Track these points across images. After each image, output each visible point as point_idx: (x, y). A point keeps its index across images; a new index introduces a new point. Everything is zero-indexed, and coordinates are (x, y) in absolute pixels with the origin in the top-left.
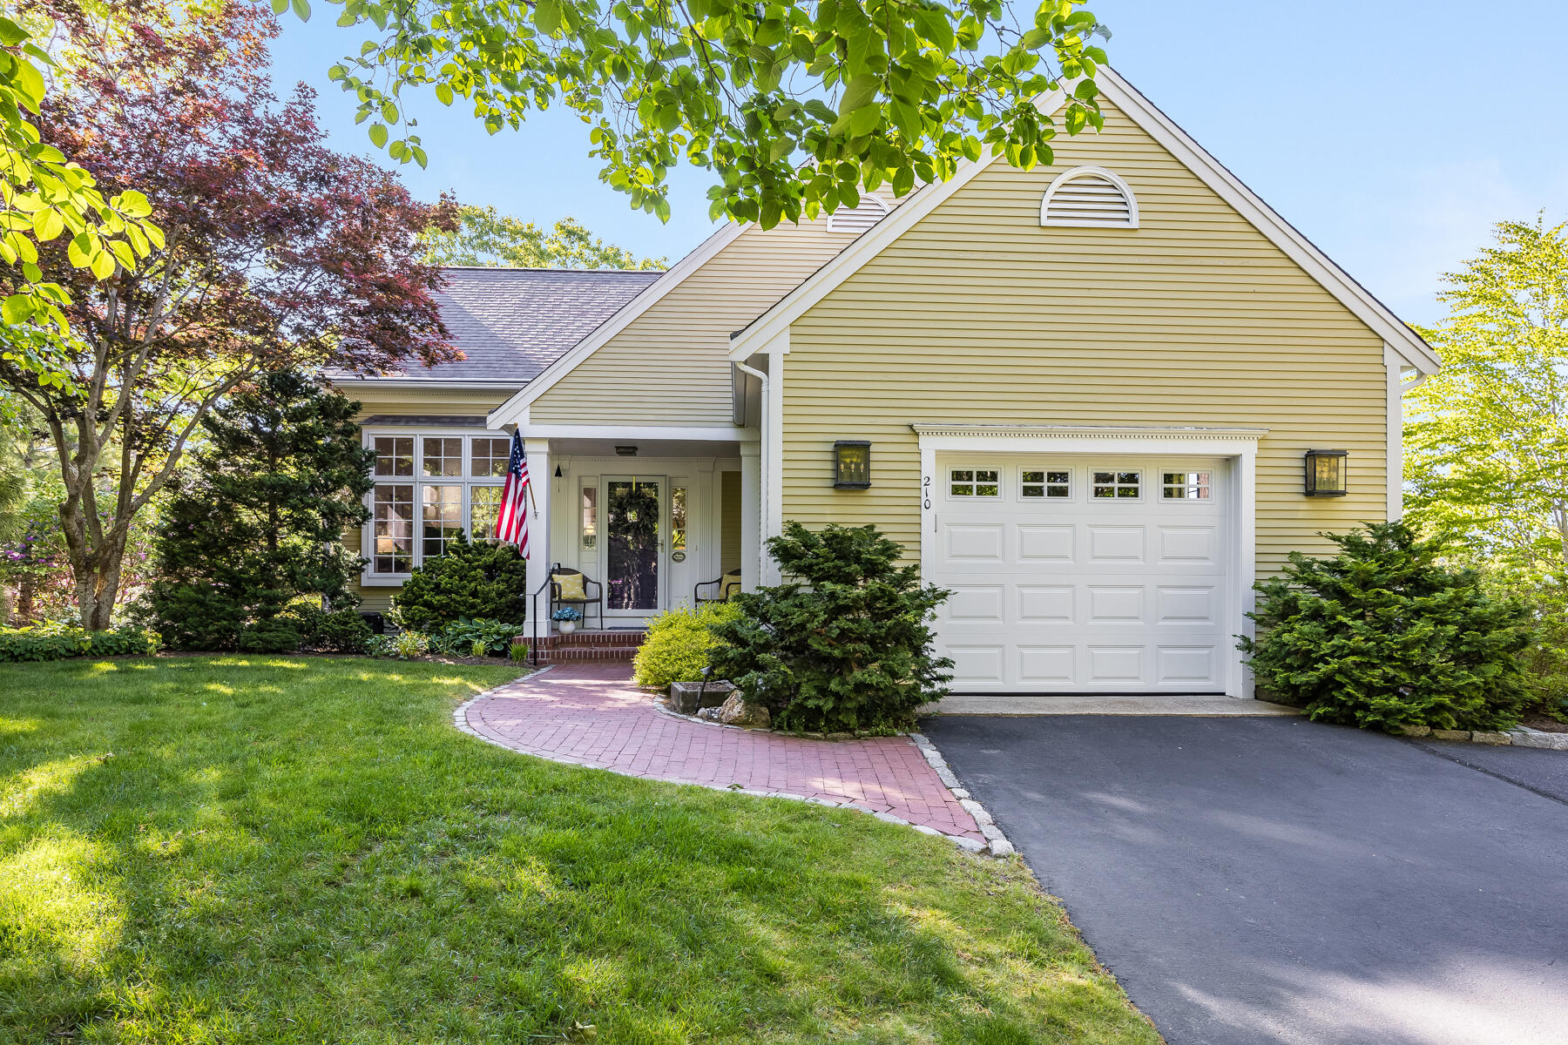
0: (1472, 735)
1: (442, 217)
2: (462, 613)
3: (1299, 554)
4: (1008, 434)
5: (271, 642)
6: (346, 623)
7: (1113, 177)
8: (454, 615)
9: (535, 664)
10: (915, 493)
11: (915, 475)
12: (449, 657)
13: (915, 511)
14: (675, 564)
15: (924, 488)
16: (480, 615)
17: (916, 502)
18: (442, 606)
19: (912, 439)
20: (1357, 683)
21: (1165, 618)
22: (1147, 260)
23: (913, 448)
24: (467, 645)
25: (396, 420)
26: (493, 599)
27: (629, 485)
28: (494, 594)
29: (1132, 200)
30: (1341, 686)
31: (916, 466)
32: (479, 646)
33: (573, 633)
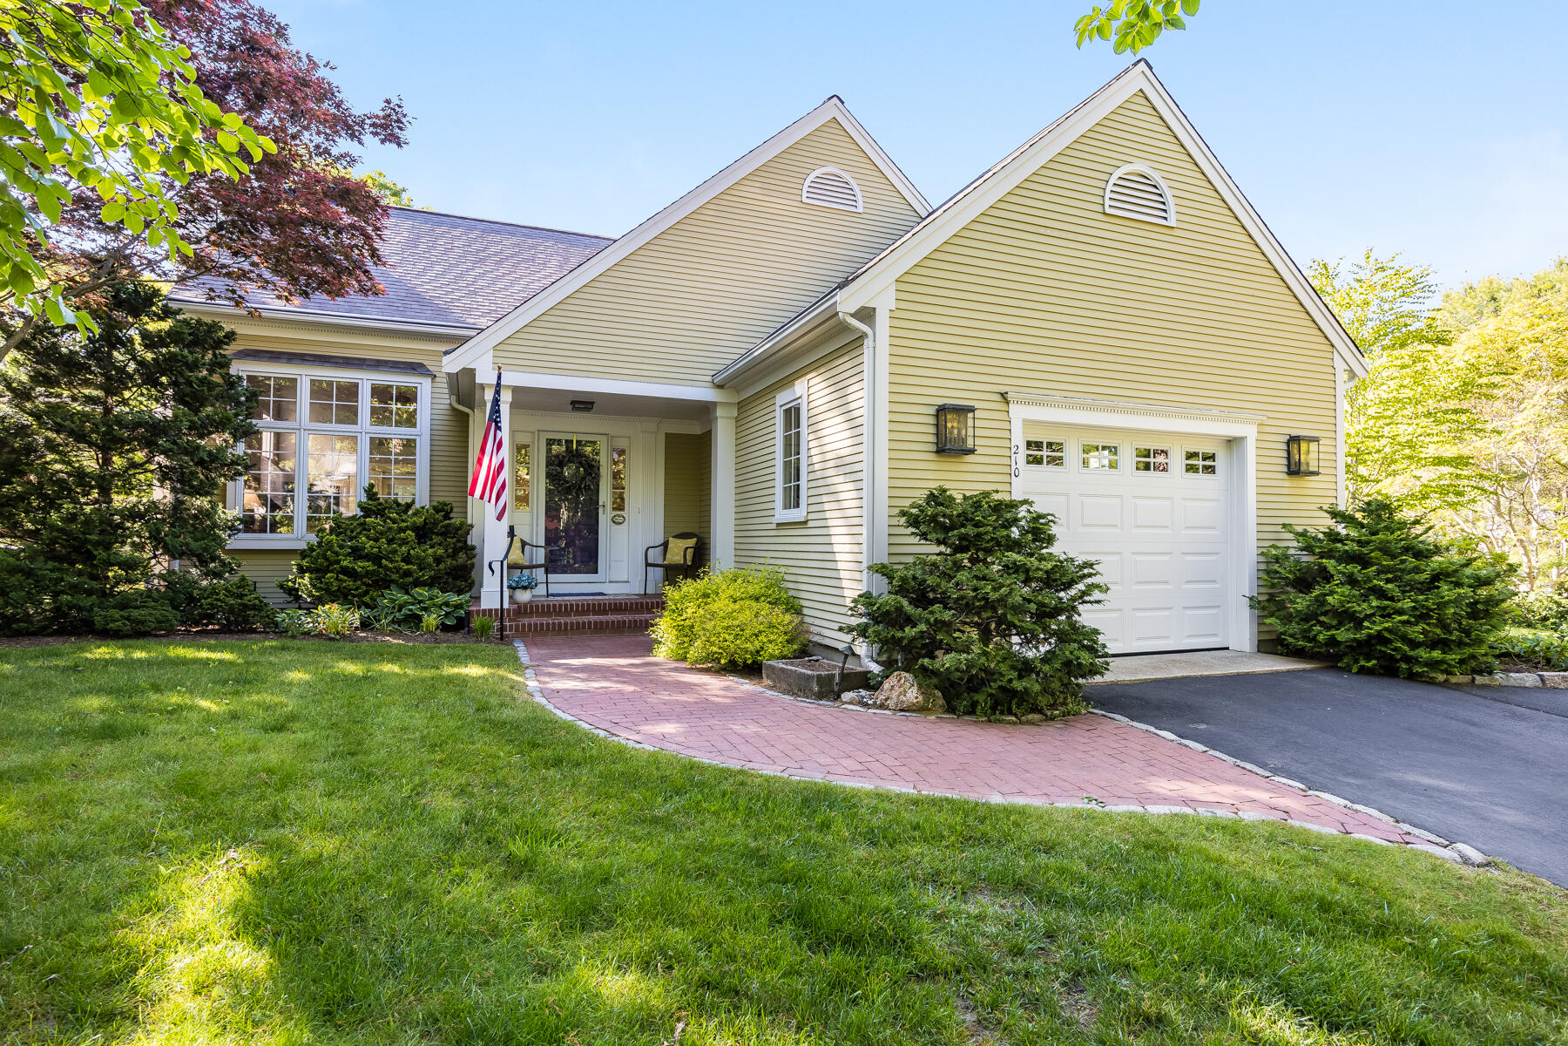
0: (1474, 679)
1: (384, 127)
2: (393, 581)
3: (1290, 525)
4: (1082, 407)
5: (143, 623)
6: (241, 596)
7: (1157, 177)
8: (383, 584)
9: (502, 639)
10: (1006, 461)
11: (1006, 443)
12: (392, 634)
13: (1006, 478)
14: (615, 526)
15: (1013, 456)
16: (417, 583)
17: (1006, 470)
18: (368, 574)
19: (1003, 406)
20: (1405, 639)
21: (1188, 582)
22: (1181, 257)
23: (1003, 416)
24: (413, 620)
25: (275, 356)
26: (430, 565)
27: (569, 442)
28: (431, 560)
29: (1171, 202)
30: (1388, 641)
31: (1006, 434)
32: (431, 620)
33: (531, 602)
